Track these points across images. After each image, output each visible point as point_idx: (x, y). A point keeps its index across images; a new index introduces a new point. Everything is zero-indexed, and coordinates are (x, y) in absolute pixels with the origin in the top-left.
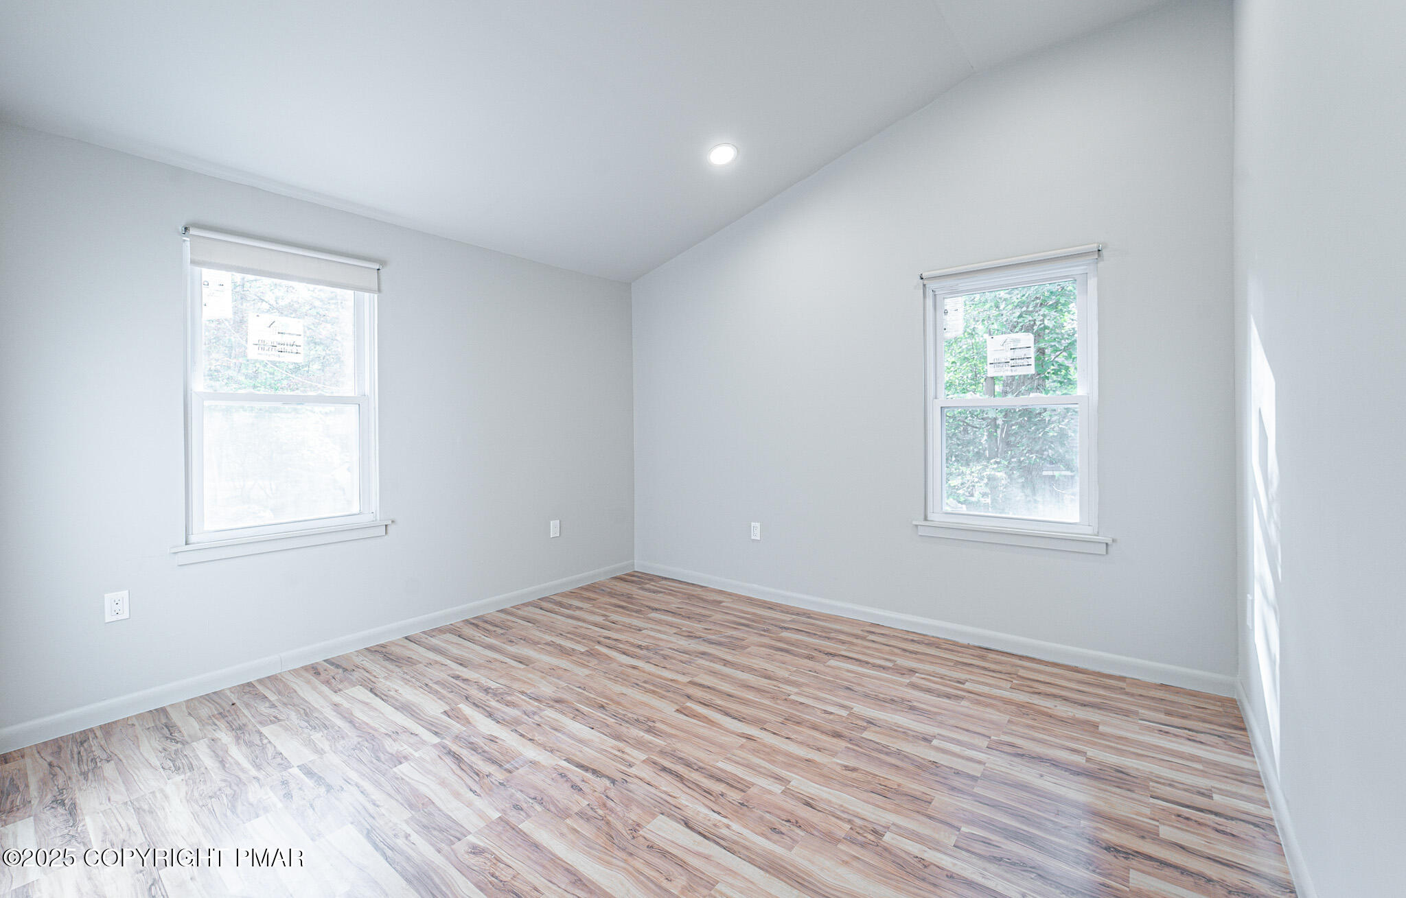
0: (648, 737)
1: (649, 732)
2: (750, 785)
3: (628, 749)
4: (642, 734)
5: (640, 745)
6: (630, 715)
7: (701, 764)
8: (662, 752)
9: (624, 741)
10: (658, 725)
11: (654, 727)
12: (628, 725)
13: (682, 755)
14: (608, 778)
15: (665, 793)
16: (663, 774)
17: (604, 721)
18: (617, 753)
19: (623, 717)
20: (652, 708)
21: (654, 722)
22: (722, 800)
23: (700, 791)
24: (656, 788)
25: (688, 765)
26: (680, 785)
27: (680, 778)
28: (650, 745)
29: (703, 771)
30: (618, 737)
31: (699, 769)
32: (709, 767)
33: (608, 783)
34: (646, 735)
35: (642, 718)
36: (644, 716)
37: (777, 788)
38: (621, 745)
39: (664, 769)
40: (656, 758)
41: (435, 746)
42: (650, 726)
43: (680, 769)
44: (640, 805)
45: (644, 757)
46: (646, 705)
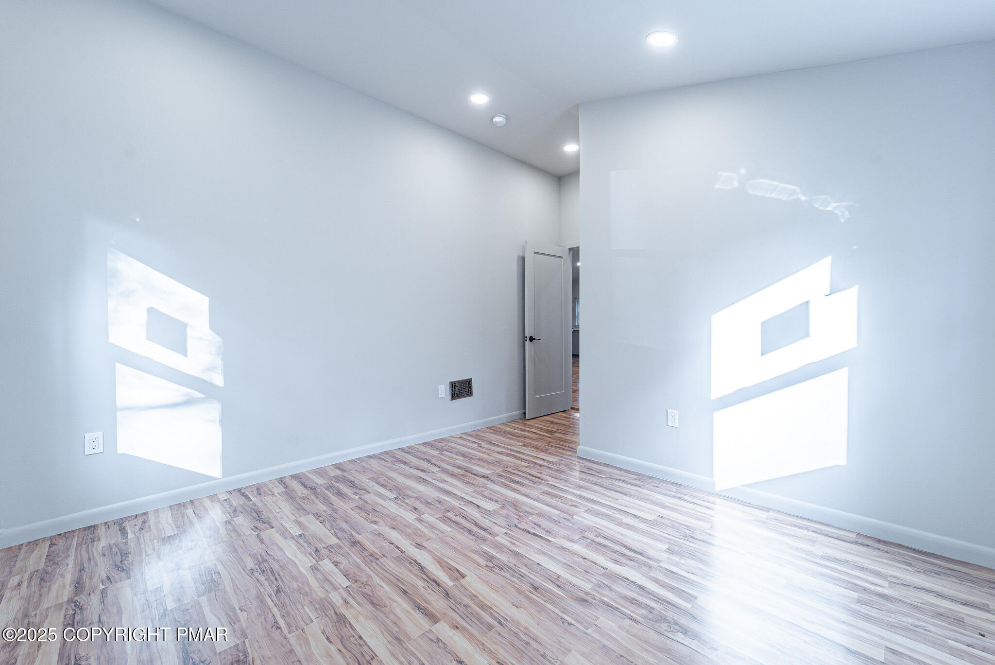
0: (493, 552)
1: (492, 557)
2: (439, 519)
3: (508, 544)
4: (498, 555)
5: (499, 547)
6: (508, 575)
7: (461, 531)
8: (484, 540)
9: (511, 551)
10: (483, 562)
11: (487, 561)
12: (509, 564)
13: (472, 537)
14: (519, 528)
15: (487, 519)
16: (487, 527)
17: (531, 572)
18: (516, 542)
19: (514, 573)
20: (487, 582)
21: (487, 566)
22: (457, 513)
23: (468, 518)
24: (491, 521)
25: (469, 531)
26: (477, 521)
27: (476, 524)
28: (492, 546)
29: (461, 527)
30: (516, 554)
31: (463, 528)
32: (457, 528)
33: (519, 526)
34: (494, 553)
35: (497, 571)
36: (496, 574)
37: (426, 517)
38: (513, 548)
39: (485, 530)
40: (489, 537)
41: (661, 561)
42: (491, 561)
43: (475, 529)
44: (501, 515)
45: (497, 538)
46: (491, 587)
